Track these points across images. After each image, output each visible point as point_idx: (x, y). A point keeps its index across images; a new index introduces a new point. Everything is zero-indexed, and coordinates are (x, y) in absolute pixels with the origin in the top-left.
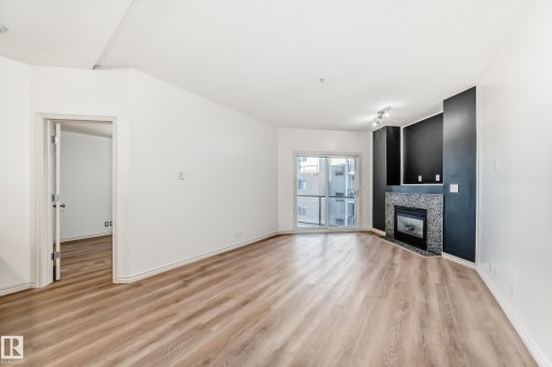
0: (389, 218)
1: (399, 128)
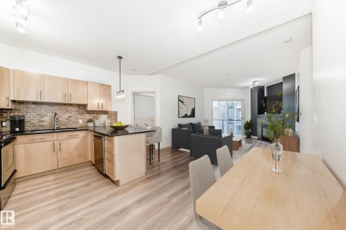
0: (259, 130)
1: (264, 87)
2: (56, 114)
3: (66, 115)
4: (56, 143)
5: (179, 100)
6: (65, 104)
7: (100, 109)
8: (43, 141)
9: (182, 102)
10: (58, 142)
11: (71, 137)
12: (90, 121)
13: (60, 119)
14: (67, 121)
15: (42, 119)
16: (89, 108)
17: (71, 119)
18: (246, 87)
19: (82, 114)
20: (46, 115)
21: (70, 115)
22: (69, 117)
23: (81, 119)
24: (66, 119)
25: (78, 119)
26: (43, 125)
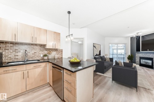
0: (138, 60)
1: (140, 36)
2: (26, 50)
3: (33, 52)
4: (25, 72)
5: (94, 46)
6: (32, 44)
7: (54, 48)
8: (15, 71)
9: (95, 47)
10: (27, 71)
11: (35, 67)
12: (45, 56)
13: (29, 54)
14: (33, 55)
15: (17, 54)
16: (47, 47)
17: (36, 54)
18: (128, 37)
19: (42, 51)
20: (20, 52)
21: (35, 51)
22: (35, 53)
23: (42, 54)
24: (33, 54)
25: (40, 54)
26: (18, 59)
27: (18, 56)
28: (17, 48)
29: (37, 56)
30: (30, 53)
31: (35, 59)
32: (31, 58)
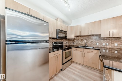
8: (79, 51)
10: (84, 53)
20: (83, 41)
21: (92, 40)
22: (92, 41)
23: (98, 42)
24: (90, 42)
25: (96, 42)
26: (82, 45)
27: (82, 43)
28: (82, 39)
29: (94, 44)
30: (88, 41)
31: (92, 46)
32: (89, 45)
